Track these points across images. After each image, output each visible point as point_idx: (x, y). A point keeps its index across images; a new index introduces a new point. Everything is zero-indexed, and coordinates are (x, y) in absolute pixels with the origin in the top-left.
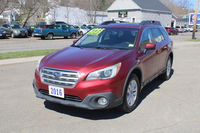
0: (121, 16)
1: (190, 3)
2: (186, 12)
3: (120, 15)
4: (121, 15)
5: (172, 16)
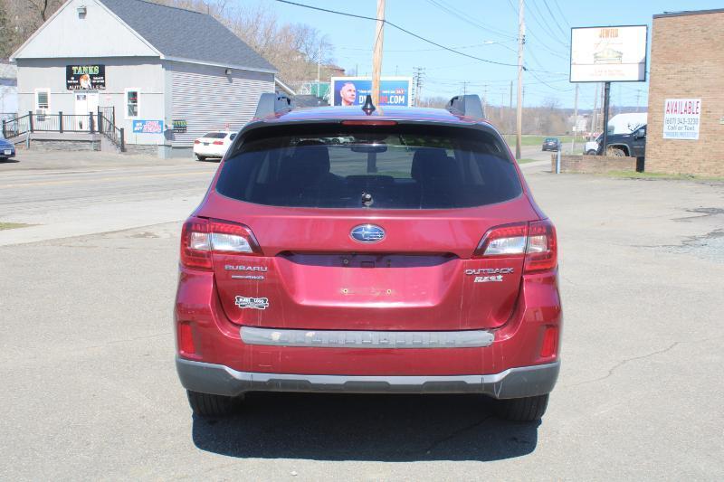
1: (319, 37)
2: (309, 71)
3: (73, 79)
4: (78, 77)
5: (277, 85)
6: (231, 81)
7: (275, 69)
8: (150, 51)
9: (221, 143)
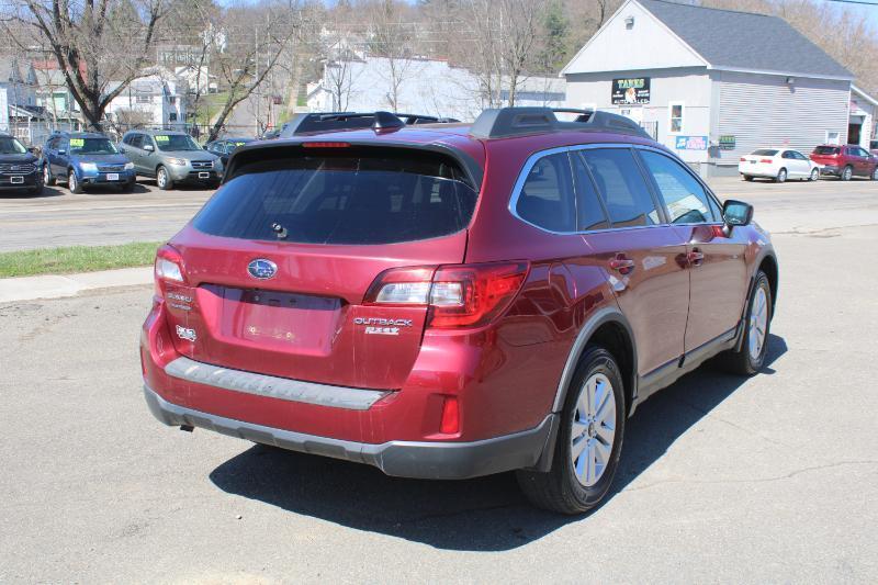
0: (624, 98)
3: (618, 93)
5: (854, 93)
6: (793, 91)
7: (851, 75)
8: (698, 60)
9: (770, 162)
